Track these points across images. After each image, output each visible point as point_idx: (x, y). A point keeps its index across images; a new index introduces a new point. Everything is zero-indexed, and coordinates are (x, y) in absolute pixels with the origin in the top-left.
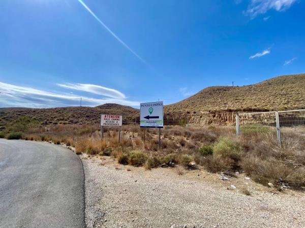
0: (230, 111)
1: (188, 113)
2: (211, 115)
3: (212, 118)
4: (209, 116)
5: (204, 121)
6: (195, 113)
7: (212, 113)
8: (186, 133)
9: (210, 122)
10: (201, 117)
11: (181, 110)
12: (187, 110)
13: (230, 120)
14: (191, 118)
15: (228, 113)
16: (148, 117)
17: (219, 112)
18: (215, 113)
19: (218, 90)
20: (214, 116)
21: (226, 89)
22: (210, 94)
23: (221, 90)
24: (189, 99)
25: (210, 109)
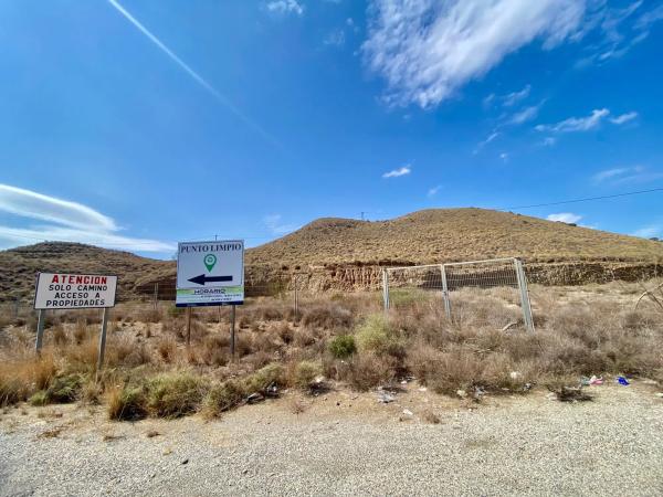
0: (359, 264)
1: (285, 268)
2: (328, 272)
3: (330, 277)
4: (325, 275)
5: (317, 284)
6: (298, 268)
7: (330, 268)
8: (292, 313)
9: (326, 287)
10: (310, 276)
11: (270, 263)
12: (282, 263)
13: (360, 280)
14: (290, 278)
15: (355, 268)
16: (201, 280)
17: (341, 266)
18: (334, 269)
19: (338, 225)
20: (334, 275)
21: (350, 225)
22: (325, 232)
23: (342, 225)
24: (286, 240)
25: (326, 260)
